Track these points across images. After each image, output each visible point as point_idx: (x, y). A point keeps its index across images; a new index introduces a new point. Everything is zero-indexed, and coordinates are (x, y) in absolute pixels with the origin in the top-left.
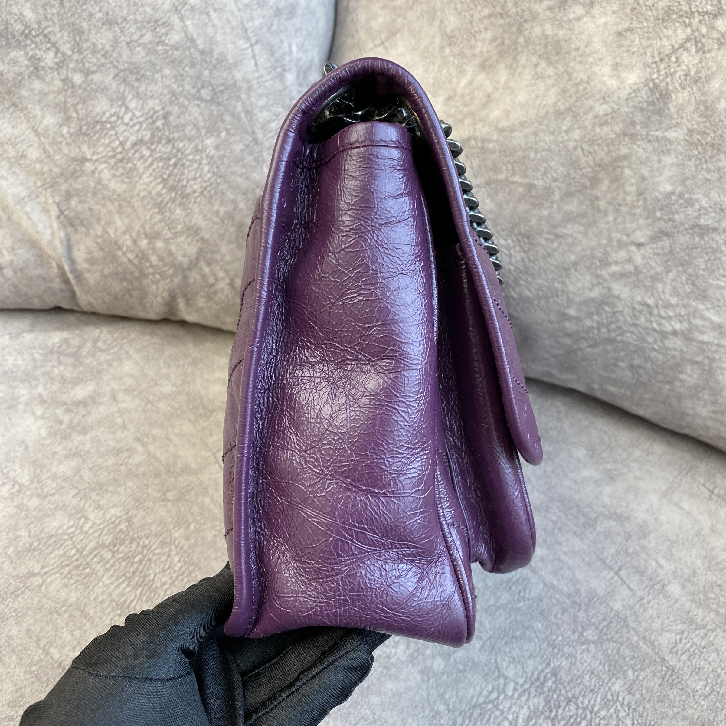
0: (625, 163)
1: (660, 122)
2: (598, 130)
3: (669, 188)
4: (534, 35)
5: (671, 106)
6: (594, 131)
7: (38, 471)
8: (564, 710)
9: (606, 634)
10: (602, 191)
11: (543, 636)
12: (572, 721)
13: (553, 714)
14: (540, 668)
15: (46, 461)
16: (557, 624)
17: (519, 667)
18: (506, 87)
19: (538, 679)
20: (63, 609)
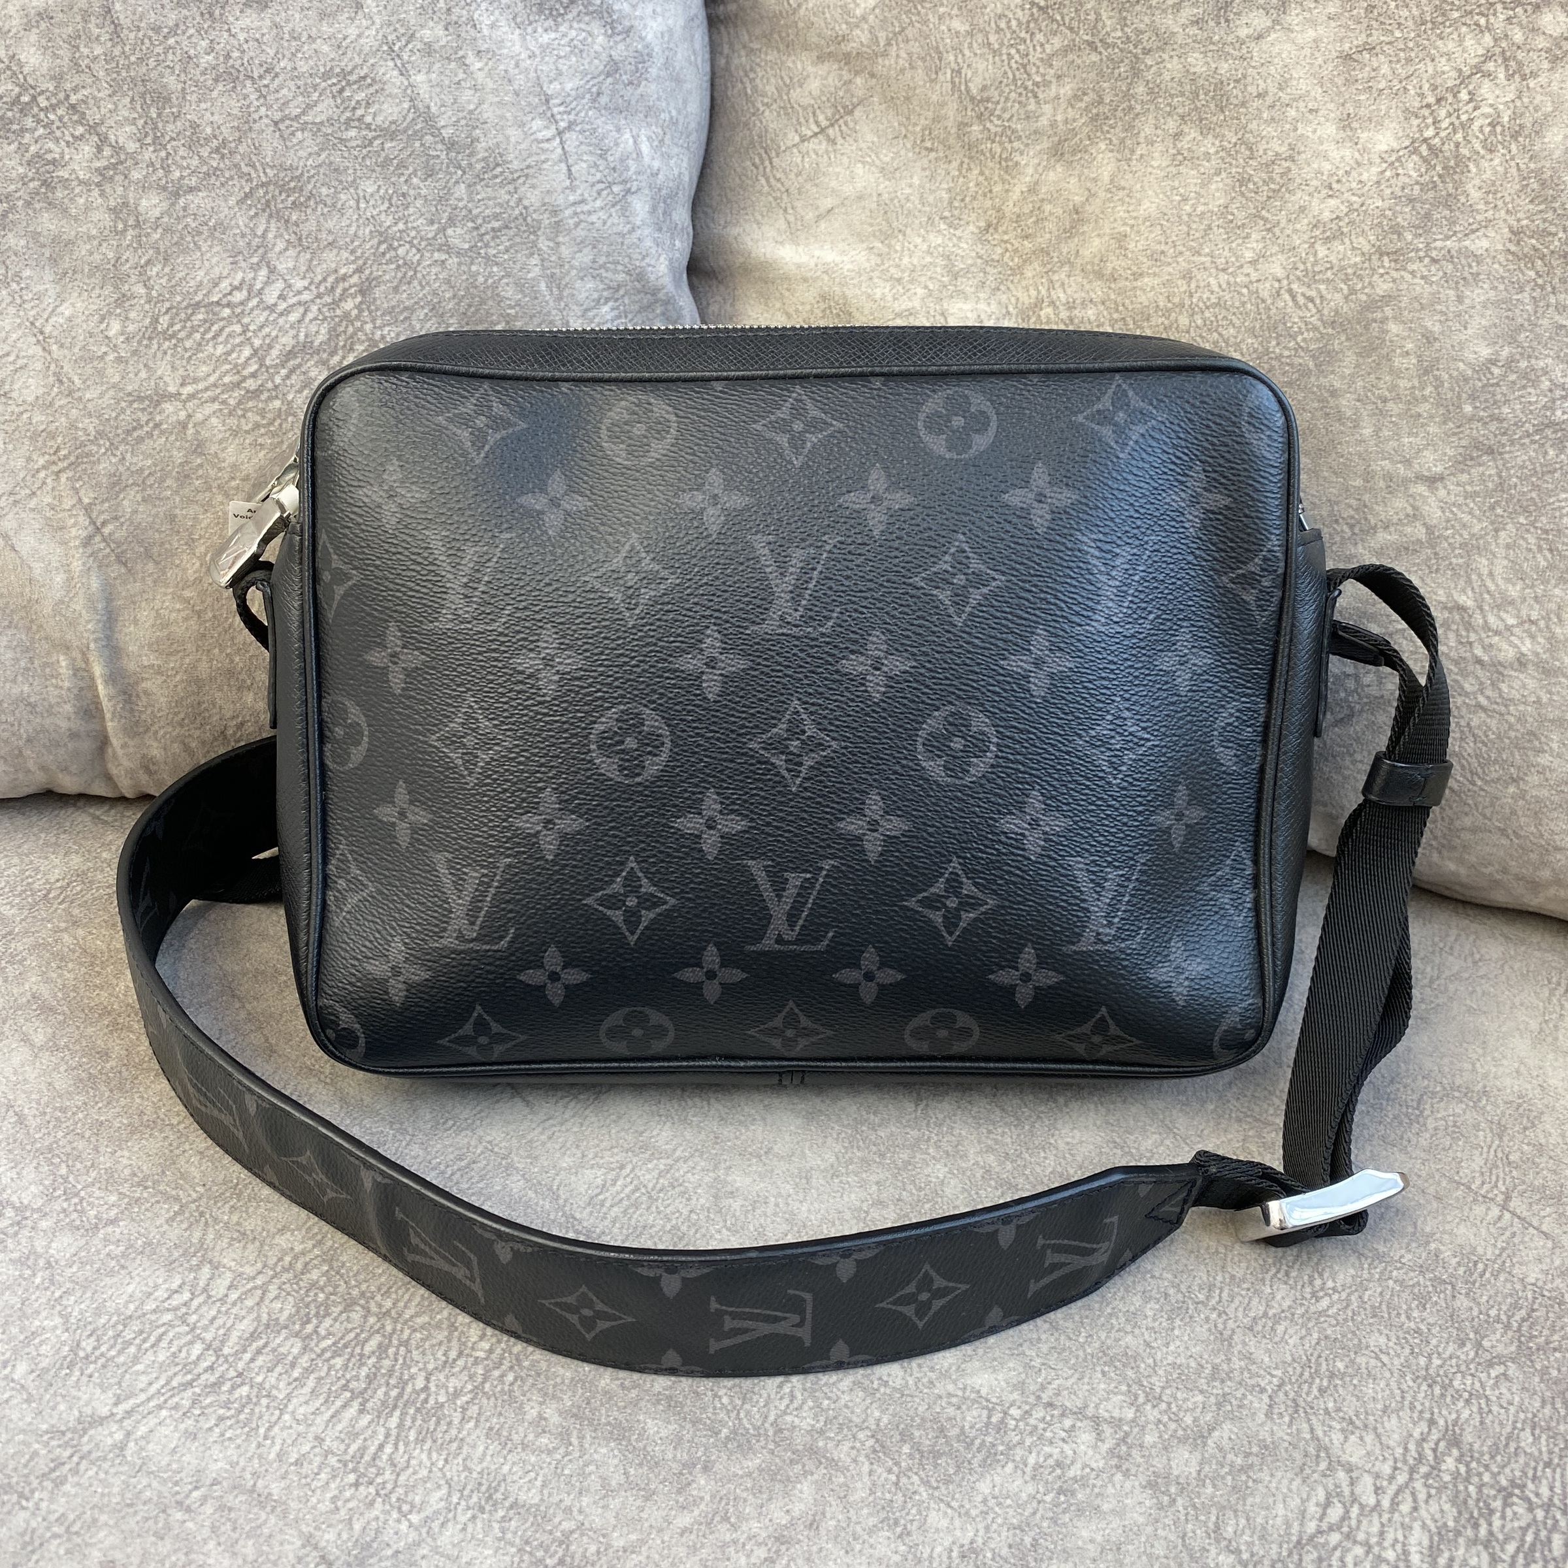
0: (1388, 311)
1: (1452, 222)
2: (1322, 252)
3: (1485, 352)
4: (1167, 76)
5: (1469, 187)
6: (1315, 254)
7: (63, 1170)
8: (1503, 1517)
9: (1532, 1337)
10: (1343, 377)
11: (1396, 1362)
12: (1529, 1538)
13: (1483, 1531)
14: (1416, 1434)
15: (80, 1145)
16: (1418, 1331)
17: (1369, 1438)
18: (1114, 186)
19: (1420, 1458)
20: (196, 1494)
